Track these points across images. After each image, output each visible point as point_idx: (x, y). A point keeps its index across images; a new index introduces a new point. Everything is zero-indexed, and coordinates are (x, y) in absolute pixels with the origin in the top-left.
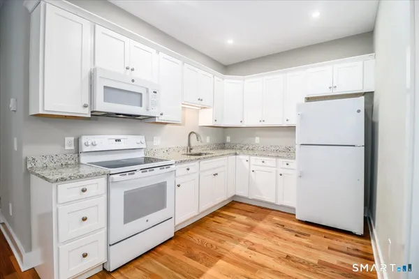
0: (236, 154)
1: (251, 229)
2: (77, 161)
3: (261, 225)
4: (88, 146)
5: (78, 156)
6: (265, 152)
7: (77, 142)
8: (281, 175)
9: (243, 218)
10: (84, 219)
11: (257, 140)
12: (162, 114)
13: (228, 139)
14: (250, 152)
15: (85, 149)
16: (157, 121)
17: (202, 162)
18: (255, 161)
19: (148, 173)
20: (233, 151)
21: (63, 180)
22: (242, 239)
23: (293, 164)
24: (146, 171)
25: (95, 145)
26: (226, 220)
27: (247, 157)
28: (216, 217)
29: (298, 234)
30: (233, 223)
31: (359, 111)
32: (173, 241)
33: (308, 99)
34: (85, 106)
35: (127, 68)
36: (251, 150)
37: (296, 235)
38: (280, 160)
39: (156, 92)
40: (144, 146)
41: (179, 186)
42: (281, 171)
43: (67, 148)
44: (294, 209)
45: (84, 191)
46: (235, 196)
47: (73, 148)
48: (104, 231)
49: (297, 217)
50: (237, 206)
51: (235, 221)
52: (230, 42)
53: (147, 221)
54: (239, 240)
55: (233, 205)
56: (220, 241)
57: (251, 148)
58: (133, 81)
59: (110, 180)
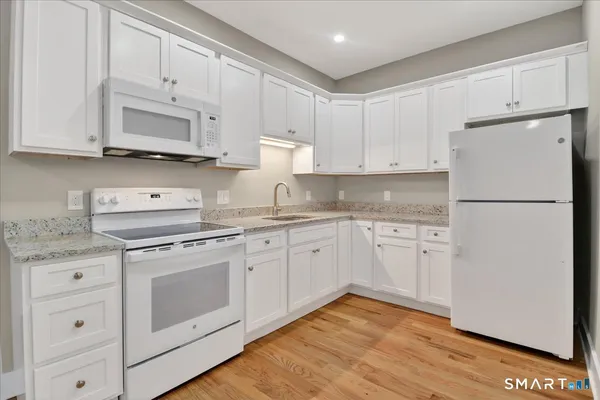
0: (351, 218)
1: (373, 342)
2: (88, 227)
3: (391, 336)
4: (104, 204)
5: (90, 220)
6: (398, 214)
7: (88, 198)
8: (425, 252)
9: (361, 323)
10: (79, 325)
11: (387, 196)
12: (225, 154)
13: (342, 196)
14: (376, 215)
15: (99, 209)
16: (218, 164)
17: (292, 231)
18: (384, 229)
19: (196, 248)
20: (348, 214)
21: (38, 258)
22: (356, 361)
23: (446, 234)
24: (192, 245)
25: (116, 203)
26: (333, 326)
27: (369, 224)
28: (317, 320)
29: (454, 354)
30: (345, 331)
31: (561, 141)
32: (240, 361)
33: (470, 125)
34: (92, 139)
35: (165, 80)
36: (378, 212)
37: (450, 357)
38: (425, 228)
39: (213, 118)
40: (200, 205)
41: (250, 269)
42: (426, 246)
43: (71, 207)
44: (448, 309)
45: (77, 277)
46: (351, 286)
47: (81, 207)
48: (118, 344)
49: (454, 324)
50: (353, 302)
51: (347, 328)
52: (339, 38)
53: (195, 327)
54: (349, 363)
55: (346, 299)
56: (319, 363)
57: (376, 207)
58: (174, 99)
59: (126, 261)
